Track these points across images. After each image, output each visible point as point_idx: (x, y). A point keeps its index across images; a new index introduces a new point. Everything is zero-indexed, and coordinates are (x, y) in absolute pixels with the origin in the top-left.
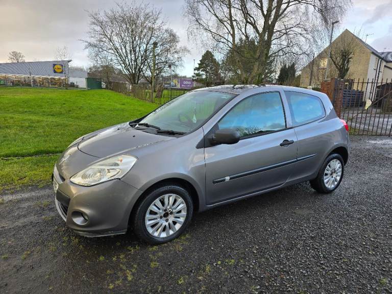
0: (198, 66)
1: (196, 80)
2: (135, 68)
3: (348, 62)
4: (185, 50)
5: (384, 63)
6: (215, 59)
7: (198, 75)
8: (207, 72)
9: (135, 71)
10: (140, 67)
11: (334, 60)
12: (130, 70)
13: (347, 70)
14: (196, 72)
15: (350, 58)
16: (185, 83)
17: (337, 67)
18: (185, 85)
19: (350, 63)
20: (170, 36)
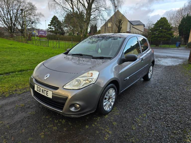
0: (50, 24)
1: (50, 31)
2: (11, 23)
3: (121, 24)
4: (41, 15)
5: (132, 26)
6: (59, 20)
7: (50, 28)
8: (55, 27)
9: (11, 25)
10: (14, 23)
11: (116, 24)
12: (8, 25)
13: (121, 28)
14: (49, 27)
15: (122, 23)
16: (41, 32)
17: (117, 26)
18: (41, 33)
19: (122, 25)
20: (31, 6)
